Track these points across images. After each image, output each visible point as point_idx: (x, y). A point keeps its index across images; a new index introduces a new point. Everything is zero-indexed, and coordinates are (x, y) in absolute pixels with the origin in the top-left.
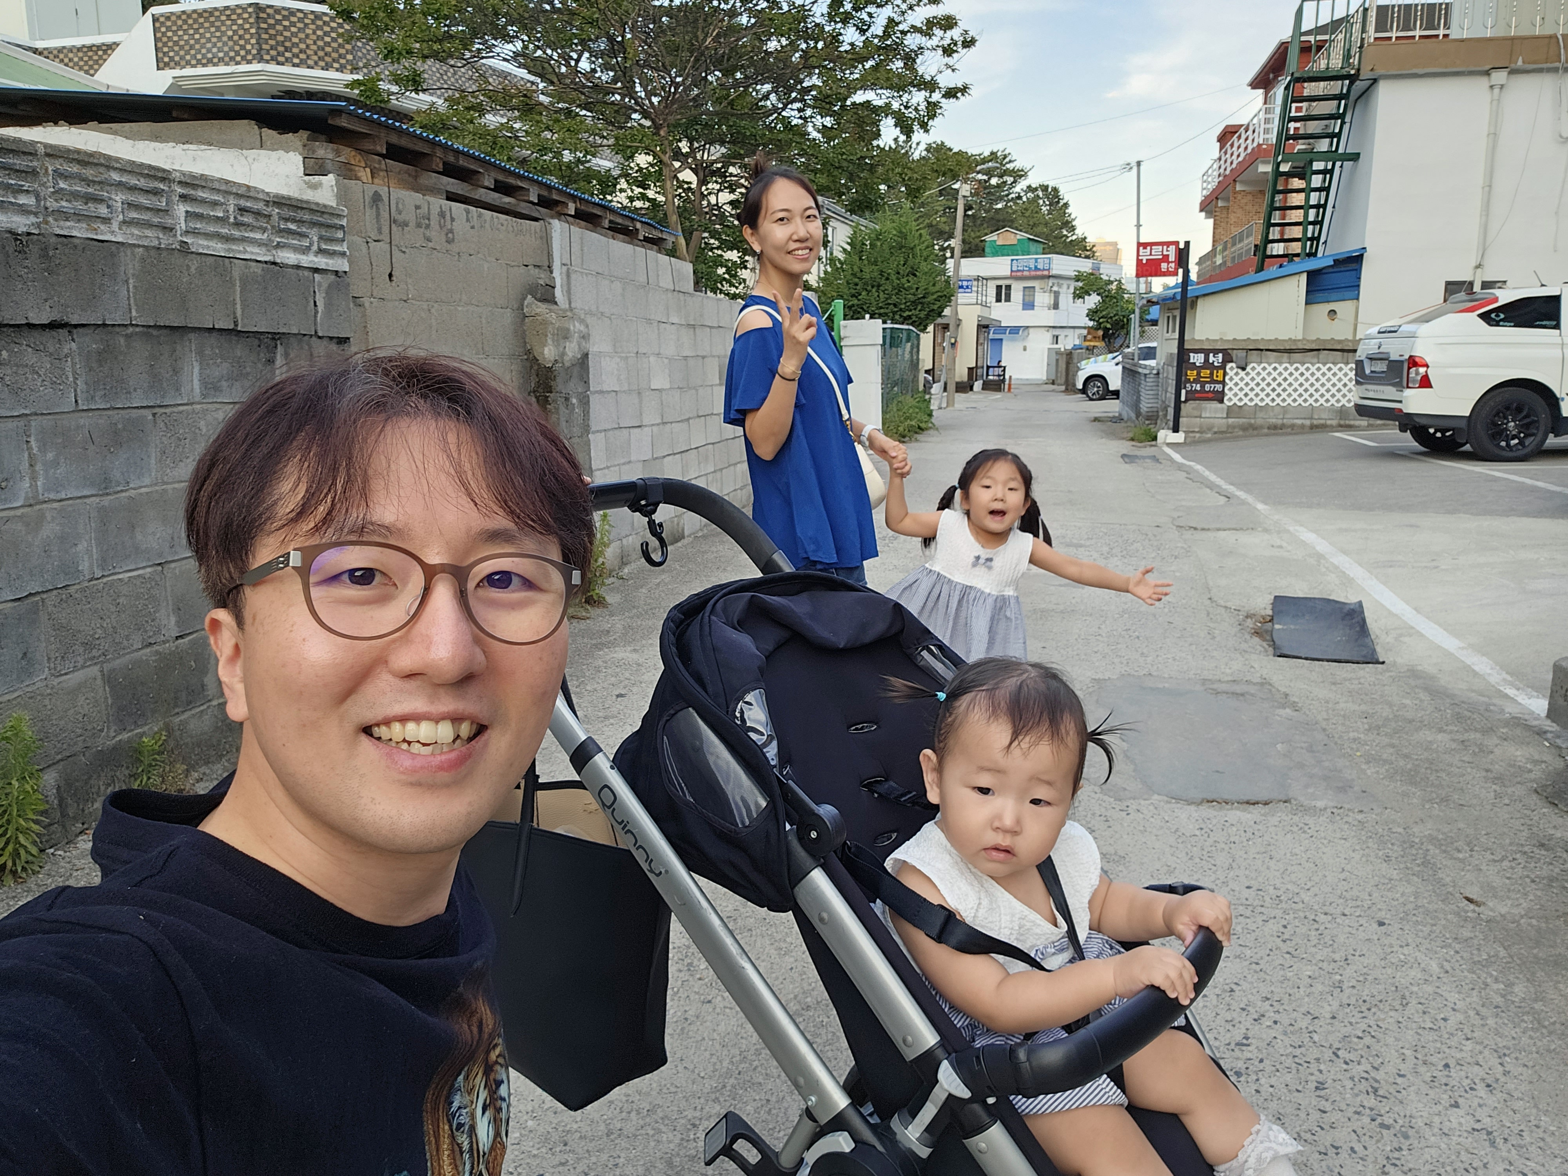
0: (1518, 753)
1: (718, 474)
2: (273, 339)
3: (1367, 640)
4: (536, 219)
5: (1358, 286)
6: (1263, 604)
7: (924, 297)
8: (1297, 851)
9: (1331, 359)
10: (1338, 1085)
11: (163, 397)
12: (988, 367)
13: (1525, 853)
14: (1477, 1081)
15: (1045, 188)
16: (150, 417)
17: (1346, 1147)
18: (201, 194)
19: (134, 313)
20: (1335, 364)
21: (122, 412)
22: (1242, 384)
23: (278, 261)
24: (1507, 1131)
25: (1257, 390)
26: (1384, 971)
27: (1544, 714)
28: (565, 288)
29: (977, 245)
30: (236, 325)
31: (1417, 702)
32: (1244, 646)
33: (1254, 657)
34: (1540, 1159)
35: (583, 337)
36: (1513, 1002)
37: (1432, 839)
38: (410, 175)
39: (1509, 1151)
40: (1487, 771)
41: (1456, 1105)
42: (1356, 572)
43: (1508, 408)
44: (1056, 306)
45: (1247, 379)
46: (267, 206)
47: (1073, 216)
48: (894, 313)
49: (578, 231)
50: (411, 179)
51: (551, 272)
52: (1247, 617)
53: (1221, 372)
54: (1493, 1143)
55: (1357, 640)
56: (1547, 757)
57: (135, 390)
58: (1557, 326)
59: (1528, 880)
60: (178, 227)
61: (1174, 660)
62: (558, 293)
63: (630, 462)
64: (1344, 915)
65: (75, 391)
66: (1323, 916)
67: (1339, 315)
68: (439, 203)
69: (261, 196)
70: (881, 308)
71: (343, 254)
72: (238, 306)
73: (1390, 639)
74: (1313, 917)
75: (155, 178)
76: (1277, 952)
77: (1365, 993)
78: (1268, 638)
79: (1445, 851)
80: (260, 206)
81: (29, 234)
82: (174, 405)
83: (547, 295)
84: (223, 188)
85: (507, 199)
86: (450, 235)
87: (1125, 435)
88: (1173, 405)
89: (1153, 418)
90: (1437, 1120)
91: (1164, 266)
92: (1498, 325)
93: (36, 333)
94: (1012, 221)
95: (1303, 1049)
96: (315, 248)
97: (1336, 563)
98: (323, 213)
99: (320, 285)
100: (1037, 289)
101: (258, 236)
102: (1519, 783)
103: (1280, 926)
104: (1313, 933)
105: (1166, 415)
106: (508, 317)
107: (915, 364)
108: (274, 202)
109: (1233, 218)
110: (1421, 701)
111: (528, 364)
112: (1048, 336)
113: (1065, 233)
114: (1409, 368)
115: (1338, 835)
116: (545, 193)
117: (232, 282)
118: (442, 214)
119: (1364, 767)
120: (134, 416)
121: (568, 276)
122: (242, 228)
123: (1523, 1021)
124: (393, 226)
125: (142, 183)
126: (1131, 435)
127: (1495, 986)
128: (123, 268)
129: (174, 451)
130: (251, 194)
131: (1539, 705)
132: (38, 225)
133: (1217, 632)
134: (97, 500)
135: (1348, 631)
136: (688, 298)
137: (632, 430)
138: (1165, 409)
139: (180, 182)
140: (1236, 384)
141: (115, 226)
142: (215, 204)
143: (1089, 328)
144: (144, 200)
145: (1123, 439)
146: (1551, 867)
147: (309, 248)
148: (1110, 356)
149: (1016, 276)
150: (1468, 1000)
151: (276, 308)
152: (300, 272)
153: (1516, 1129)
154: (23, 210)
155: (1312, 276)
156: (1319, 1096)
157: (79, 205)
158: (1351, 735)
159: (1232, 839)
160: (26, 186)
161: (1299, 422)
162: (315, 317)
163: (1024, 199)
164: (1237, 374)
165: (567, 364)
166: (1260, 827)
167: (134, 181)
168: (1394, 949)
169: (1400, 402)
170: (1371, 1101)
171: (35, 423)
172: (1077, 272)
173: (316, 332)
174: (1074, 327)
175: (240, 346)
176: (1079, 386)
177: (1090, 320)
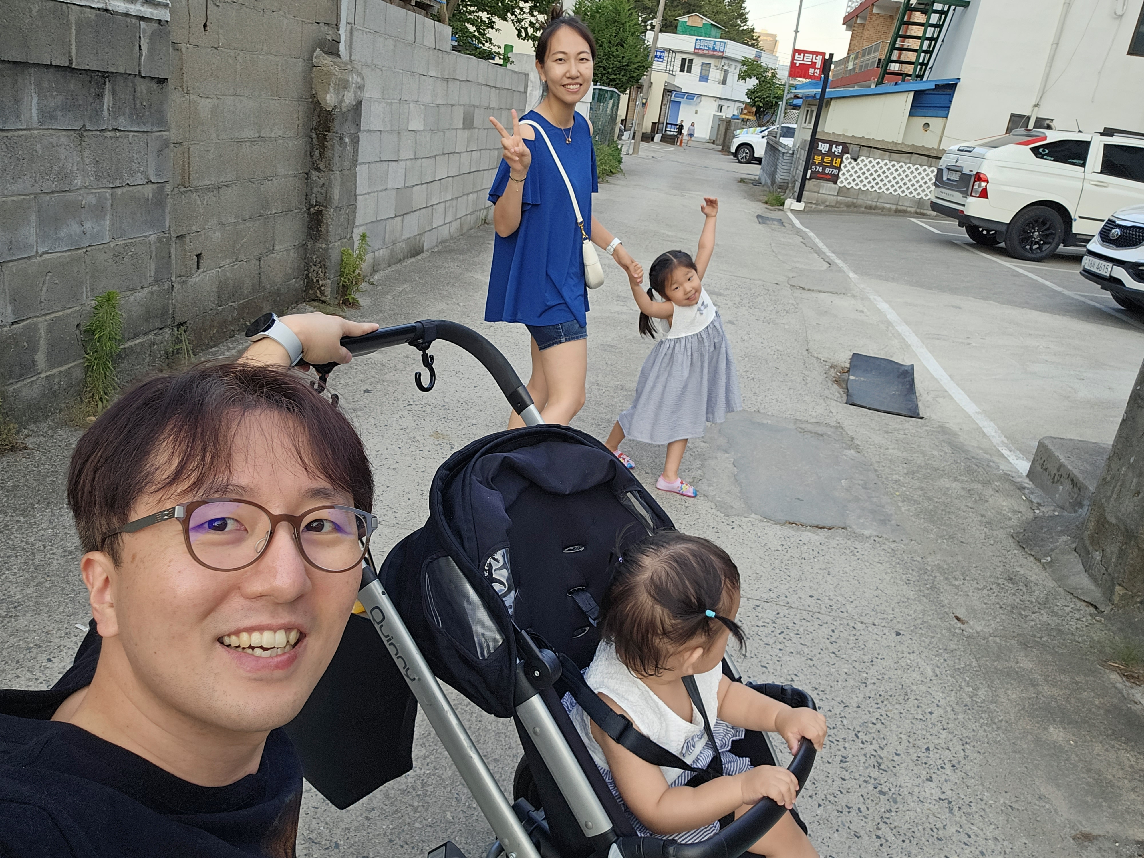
0: (1004, 504)
1: (454, 202)
2: (103, 76)
3: (913, 397)
5: (949, 107)
6: (844, 359)
7: (627, 65)
8: (847, 570)
9: (919, 162)
10: (855, 759)
11: (5, 122)
12: (667, 124)
13: (999, 584)
14: (946, 762)
17: (855, 808)
20: (921, 165)
22: (852, 172)
23: (110, 8)
24: (961, 802)
25: (863, 177)
26: (896, 672)
27: (1025, 474)
28: (348, 43)
29: (672, 23)
30: (71, 63)
31: (942, 454)
32: (827, 393)
33: (834, 403)
34: (980, 825)
35: (359, 87)
36: (977, 702)
37: (939, 567)
39: (961, 817)
40: (982, 516)
41: (930, 780)
42: (913, 339)
43: (1036, 221)
44: (724, 82)
45: (857, 168)
47: (747, 10)
48: (603, 75)
51: (338, 30)
52: (831, 367)
53: (839, 160)
54: (951, 810)
55: (906, 395)
56: (1023, 509)
58: (1083, 165)
59: (998, 606)
61: (777, 401)
62: (342, 47)
63: (386, 189)
64: (875, 625)
66: (859, 624)
67: (931, 128)
71: (166, 5)
72: (73, 47)
73: (929, 398)
74: (852, 625)
76: (826, 652)
77: (881, 689)
78: (844, 386)
79: (947, 579)
82: (15, 130)
83: (333, 51)
87: (761, 198)
88: (800, 180)
89: (784, 187)
90: (917, 790)
91: (811, 71)
92: (1042, 158)
94: (701, 7)
95: (835, 730)
97: (900, 331)
99: (145, 31)
100: (712, 66)
102: (1001, 528)
103: (830, 630)
104: (852, 638)
105: (793, 187)
106: (300, 66)
107: (613, 118)
109: (866, 34)
110: (946, 453)
111: (312, 106)
112: (715, 105)
113: (739, 23)
114: (975, 181)
115: (877, 560)
117: (68, 24)
119: (900, 504)
121: (351, 33)
123: (981, 717)
126: (766, 199)
127: (967, 689)
129: (14, 169)
131: (1023, 466)
133: (809, 379)
135: (900, 387)
136: (445, 56)
137: (390, 163)
138: (794, 183)
140: (848, 171)
143: (747, 104)
145: (760, 201)
146: (1014, 597)
148: (759, 129)
149: (698, 53)
150: (948, 698)
151: (106, 49)
152: (128, 20)
153: (967, 800)
155: (918, 95)
156: (842, 768)
158: (895, 477)
159: (803, 556)
161: (888, 206)
162: (140, 59)
164: (850, 163)
165: (344, 110)
166: (824, 548)
168: (904, 655)
169: (964, 205)
170: (875, 773)
172: (746, 58)
173: (140, 72)
174: (735, 101)
175: (73, 81)
176: (733, 150)
177: (748, 98)
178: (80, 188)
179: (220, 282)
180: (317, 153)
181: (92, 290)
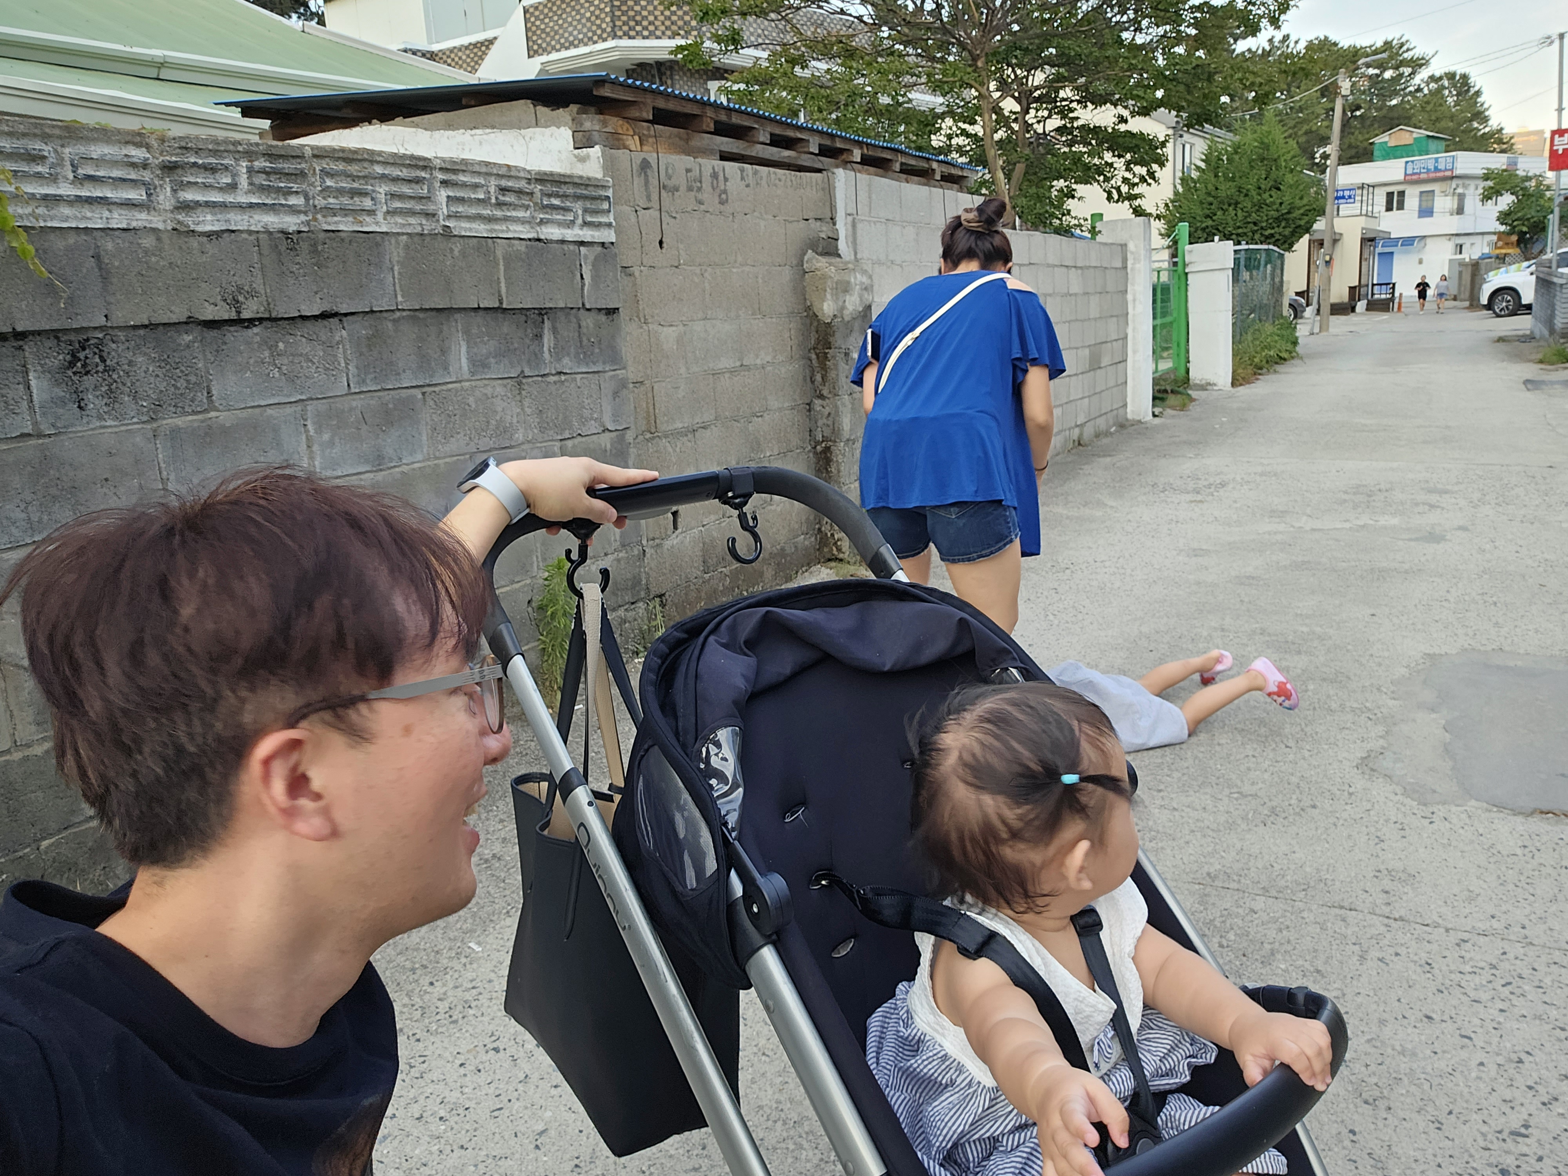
2: (540, 314)
4: (819, 171)
7: (1289, 213)
11: (432, 376)
12: (1373, 285)
15: (1451, 76)
16: (420, 396)
18: (462, 178)
19: (400, 299)
21: (392, 392)
23: (542, 237)
28: (850, 239)
29: (1365, 149)
30: (501, 303)
35: (866, 289)
38: (680, 138)
44: (1460, 211)
46: (529, 183)
47: (1486, 106)
48: (1254, 232)
49: (867, 179)
50: (682, 143)
51: (834, 224)
57: (404, 371)
60: (440, 213)
61: (1537, 631)
62: (842, 245)
65: (347, 375)
68: (712, 164)
69: (522, 174)
70: (1239, 227)
71: (609, 225)
72: (503, 285)
75: (416, 167)
80: (522, 184)
81: (299, 232)
82: (444, 384)
83: (829, 248)
84: (484, 170)
85: (786, 153)
86: (724, 196)
87: (1533, 357)
93: (308, 324)
94: (1409, 118)
96: (580, 221)
98: (587, 185)
99: (586, 257)
100: (1437, 193)
101: (520, 214)
106: (787, 274)
107: (1278, 288)
108: (536, 180)
111: (808, 321)
112: (1450, 245)
113: (1475, 125)
116: (828, 142)
117: (495, 262)
118: (715, 175)
120: (404, 396)
121: (854, 225)
122: (504, 208)
124: (663, 191)
125: (404, 173)
126: (1540, 356)
128: (387, 257)
129: (445, 427)
130: (512, 174)
132: (308, 223)
134: (371, 475)
139: (441, 169)
141: (380, 216)
142: (476, 187)
143: (1500, 234)
144: (406, 190)
145: (1530, 361)
147: (573, 222)
148: (1526, 264)
149: (1411, 180)
151: (541, 283)
152: (565, 247)
154: (293, 210)
157: (345, 200)
160: (295, 187)
162: (582, 289)
163: (1426, 91)
165: (847, 319)
167: (396, 172)
171: (311, 407)
172: (1488, 169)
173: (583, 304)
174: (1483, 234)
175: (506, 323)
176: (1484, 301)
177: (1502, 224)
178: (523, 443)
179: (704, 544)
180: (818, 377)
181: (544, 560)
